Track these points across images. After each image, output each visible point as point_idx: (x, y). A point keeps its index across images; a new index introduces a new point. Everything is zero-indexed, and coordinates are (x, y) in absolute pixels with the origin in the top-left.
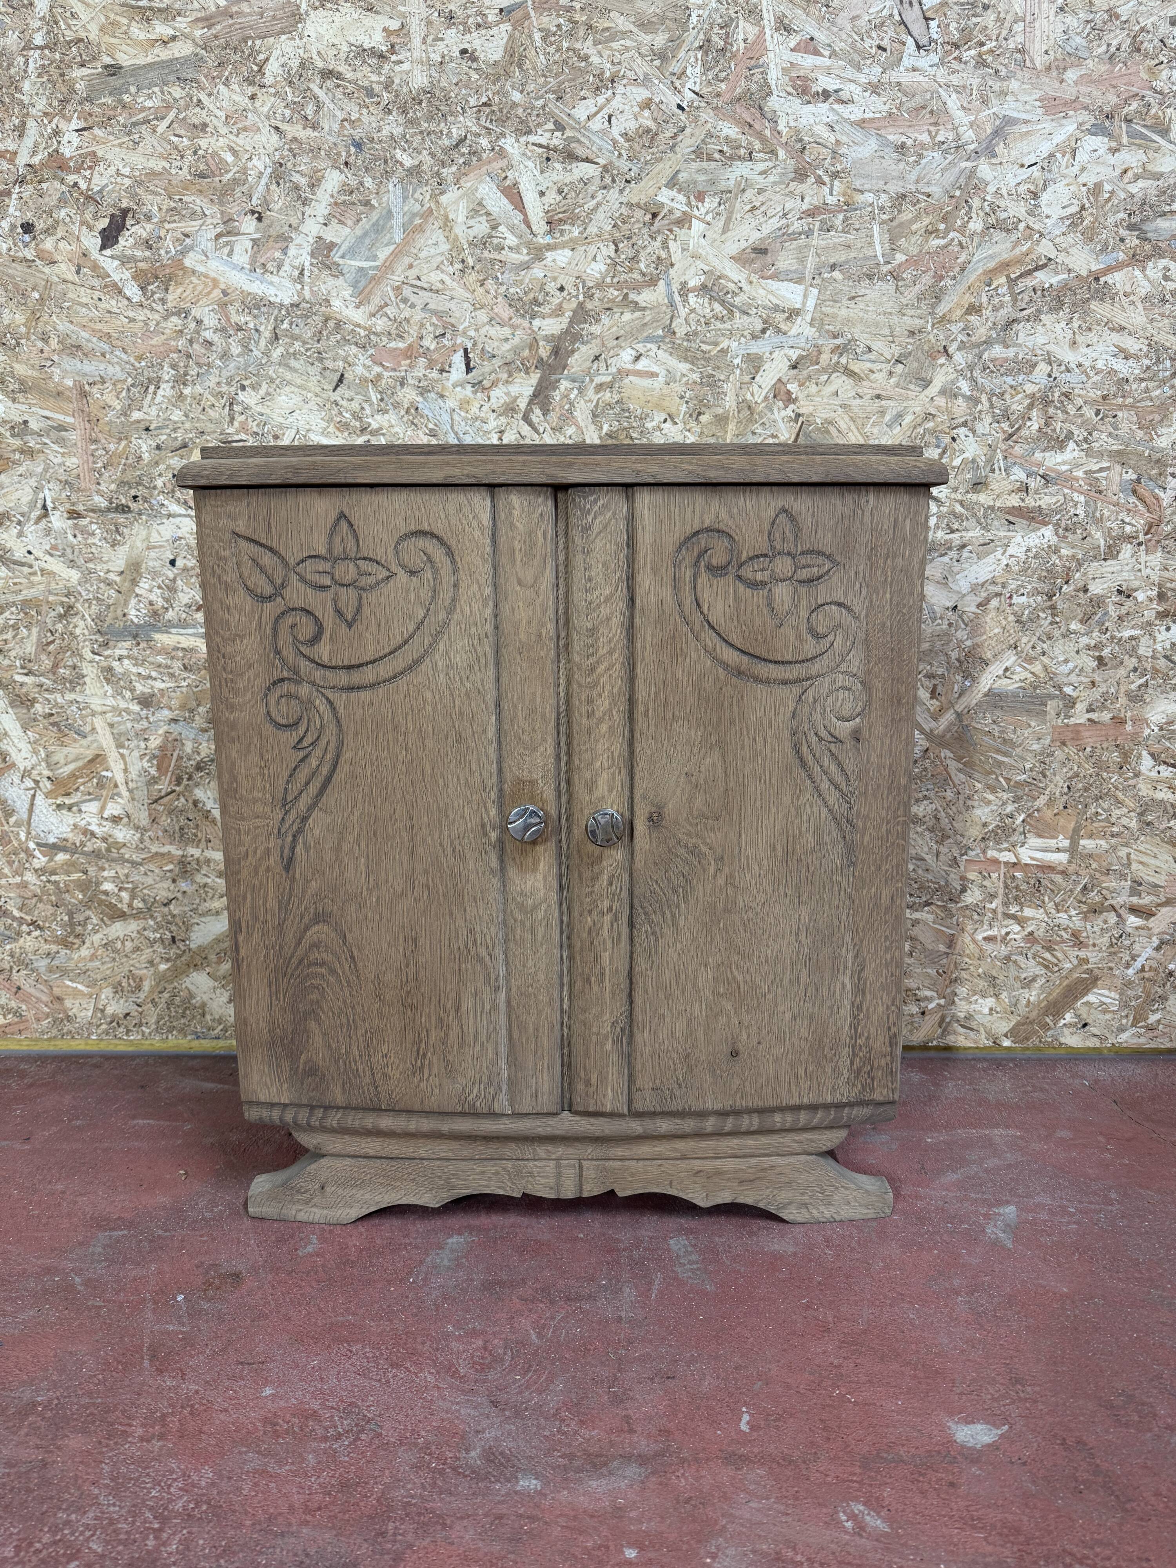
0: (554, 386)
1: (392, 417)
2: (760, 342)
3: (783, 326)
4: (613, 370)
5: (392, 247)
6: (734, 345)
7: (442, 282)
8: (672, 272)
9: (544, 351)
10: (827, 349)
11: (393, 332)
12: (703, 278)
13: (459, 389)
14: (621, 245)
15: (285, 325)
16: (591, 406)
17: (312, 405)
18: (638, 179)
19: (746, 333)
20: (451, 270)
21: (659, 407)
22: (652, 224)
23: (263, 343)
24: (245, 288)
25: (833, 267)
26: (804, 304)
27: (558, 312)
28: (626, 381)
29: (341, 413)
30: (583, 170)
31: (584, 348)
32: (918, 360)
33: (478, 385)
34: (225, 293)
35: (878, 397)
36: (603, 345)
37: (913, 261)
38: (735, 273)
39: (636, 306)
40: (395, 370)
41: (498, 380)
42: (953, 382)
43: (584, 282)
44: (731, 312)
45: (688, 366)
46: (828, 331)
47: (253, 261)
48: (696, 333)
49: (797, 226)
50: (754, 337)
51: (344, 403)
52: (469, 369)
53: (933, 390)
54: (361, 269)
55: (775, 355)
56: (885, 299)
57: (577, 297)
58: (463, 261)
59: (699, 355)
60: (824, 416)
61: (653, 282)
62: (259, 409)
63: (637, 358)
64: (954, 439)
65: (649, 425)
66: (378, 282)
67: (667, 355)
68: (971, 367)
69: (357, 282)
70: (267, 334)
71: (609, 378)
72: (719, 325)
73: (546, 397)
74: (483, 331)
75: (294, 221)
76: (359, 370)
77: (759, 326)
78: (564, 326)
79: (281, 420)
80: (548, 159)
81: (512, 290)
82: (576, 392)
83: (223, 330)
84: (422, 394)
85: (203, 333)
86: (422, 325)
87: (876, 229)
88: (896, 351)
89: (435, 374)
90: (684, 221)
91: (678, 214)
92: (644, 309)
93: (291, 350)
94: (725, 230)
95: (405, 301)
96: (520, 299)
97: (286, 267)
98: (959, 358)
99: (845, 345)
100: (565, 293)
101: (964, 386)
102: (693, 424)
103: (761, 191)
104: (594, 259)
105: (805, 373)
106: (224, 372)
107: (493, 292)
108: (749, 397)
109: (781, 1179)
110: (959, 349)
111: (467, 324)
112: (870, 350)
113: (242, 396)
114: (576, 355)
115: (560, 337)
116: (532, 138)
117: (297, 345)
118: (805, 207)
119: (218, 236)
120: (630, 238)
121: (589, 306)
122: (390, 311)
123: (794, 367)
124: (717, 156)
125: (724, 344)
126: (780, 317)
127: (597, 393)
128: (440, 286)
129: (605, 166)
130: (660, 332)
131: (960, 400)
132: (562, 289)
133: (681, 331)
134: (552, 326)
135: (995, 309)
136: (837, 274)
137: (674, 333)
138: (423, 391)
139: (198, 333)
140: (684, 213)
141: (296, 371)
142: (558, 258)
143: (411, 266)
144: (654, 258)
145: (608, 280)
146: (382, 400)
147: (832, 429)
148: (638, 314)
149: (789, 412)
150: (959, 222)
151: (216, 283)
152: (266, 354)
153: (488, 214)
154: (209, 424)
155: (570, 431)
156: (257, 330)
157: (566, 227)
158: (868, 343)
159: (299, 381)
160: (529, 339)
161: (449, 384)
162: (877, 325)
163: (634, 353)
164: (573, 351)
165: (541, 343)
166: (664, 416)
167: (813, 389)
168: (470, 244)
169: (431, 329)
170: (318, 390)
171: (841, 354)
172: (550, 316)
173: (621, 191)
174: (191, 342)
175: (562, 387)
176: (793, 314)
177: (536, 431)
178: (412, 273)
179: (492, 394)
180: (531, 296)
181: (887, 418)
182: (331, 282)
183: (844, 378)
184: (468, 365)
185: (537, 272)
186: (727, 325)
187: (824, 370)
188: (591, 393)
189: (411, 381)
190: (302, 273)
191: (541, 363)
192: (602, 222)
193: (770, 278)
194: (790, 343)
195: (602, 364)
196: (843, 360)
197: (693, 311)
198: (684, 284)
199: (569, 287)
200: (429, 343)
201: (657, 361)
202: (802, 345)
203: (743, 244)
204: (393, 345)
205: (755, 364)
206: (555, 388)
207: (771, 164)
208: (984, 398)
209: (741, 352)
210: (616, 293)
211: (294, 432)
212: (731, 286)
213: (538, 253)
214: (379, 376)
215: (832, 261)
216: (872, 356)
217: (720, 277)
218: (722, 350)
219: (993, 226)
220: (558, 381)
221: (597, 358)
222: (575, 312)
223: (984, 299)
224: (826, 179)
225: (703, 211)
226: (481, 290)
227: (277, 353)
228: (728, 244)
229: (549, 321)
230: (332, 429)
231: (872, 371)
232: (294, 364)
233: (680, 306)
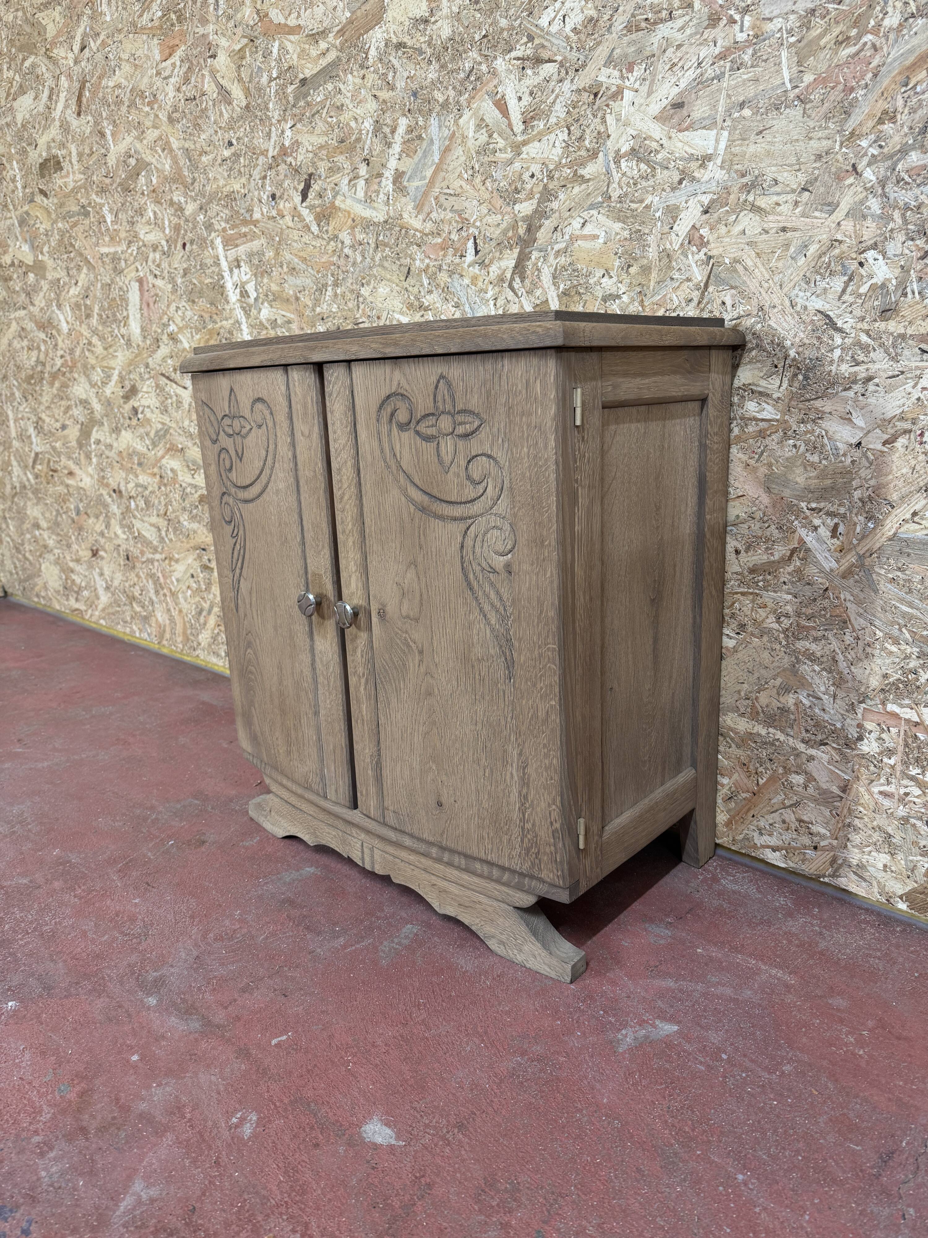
0: (528, 257)
1: (435, 296)
2: (678, 193)
3: (696, 174)
4: (567, 237)
5: (434, 167)
6: (656, 200)
7: (461, 187)
8: (609, 143)
9: (521, 231)
10: (735, 189)
11: (435, 231)
12: (632, 142)
13: (471, 268)
14: (572, 128)
15: (381, 238)
16: (552, 270)
17: (395, 293)
18: (584, 66)
19: (666, 187)
20: (466, 176)
21: (599, 264)
22: (594, 104)
23: (371, 252)
24: (362, 215)
25: (742, 105)
26: (716, 149)
27: (530, 195)
28: (576, 245)
29: (409, 297)
30: (549, 69)
31: (547, 223)
32: (824, 184)
33: (482, 264)
34: (354, 221)
35: (784, 229)
36: (560, 217)
37: (822, 80)
38: (656, 131)
39: (583, 180)
40: (436, 260)
41: (494, 258)
42: (862, 202)
43: (547, 166)
44: (654, 169)
45: (620, 225)
46: (736, 171)
47: (366, 195)
48: (626, 195)
49: (710, 73)
50: (673, 189)
51: (410, 289)
52: (477, 252)
53: (839, 214)
54: (418, 188)
55: (690, 203)
56: (792, 126)
57: (542, 180)
58: (473, 168)
59: (629, 214)
60: (732, 256)
61: (594, 155)
62: (370, 299)
63: (584, 225)
64: (861, 264)
65: (591, 281)
66: (427, 196)
67: (605, 218)
68: (883, 183)
69: (416, 198)
70: (373, 245)
71: (565, 245)
72: (644, 184)
73: (523, 267)
74: (484, 221)
75: (384, 161)
76: (418, 263)
77: (676, 178)
78: (535, 206)
79: (381, 305)
80: (523, 68)
81: (502, 184)
82: (542, 260)
83: (353, 246)
84: (450, 276)
85: (344, 250)
86: (450, 223)
87: (784, 54)
88: (802, 178)
89: (457, 260)
90: (618, 94)
91: (614, 89)
92: (588, 180)
93: (384, 255)
94: (650, 93)
95: (441, 206)
96: (507, 190)
97: (381, 195)
98: (869, 175)
99: (753, 182)
100: (535, 179)
101: (874, 205)
102: (624, 276)
103: (679, 46)
104: (554, 146)
105: (716, 216)
106: (354, 275)
107: (490, 188)
108: (668, 246)
109: (486, 914)
110: (869, 165)
111: (475, 217)
112: (776, 182)
113: (362, 291)
114: (542, 230)
115: (531, 217)
116: (513, 54)
117: (387, 250)
118: (717, 51)
119: (350, 181)
120: (578, 120)
121: (551, 186)
122: (434, 215)
123: (706, 212)
124: (643, 25)
125: (648, 200)
126: (694, 165)
127: (556, 258)
128: (460, 191)
129: (561, 62)
130: (600, 199)
131: (869, 222)
132: (533, 176)
133: (615, 194)
134: (525, 208)
135: (913, 111)
136: (747, 112)
137: (610, 197)
138: (451, 273)
139: (342, 250)
140: (618, 86)
141: (387, 269)
142: (531, 150)
143: (444, 179)
144: (595, 134)
145: (564, 161)
146: (430, 284)
147: (739, 268)
148: (584, 186)
149: (701, 255)
150: (872, 23)
151: (349, 213)
152: (373, 259)
153: (487, 126)
154: (348, 313)
155: (538, 292)
156: (368, 243)
157: (536, 123)
158: (775, 175)
159: (388, 277)
160: (512, 222)
161: (466, 266)
162: (784, 155)
163: (582, 221)
164: (540, 226)
165: (520, 224)
166: (603, 271)
167: (723, 230)
168: (477, 153)
169: (455, 225)
170: (398, 281)
171: (749, 192)
172: (525, 200)
173: (572, 80)
174: (339, 257)
175: (533, 257)
176: (705, 160)
177: (516, 294)
178: (445, 184)
179: (490, 269)
180: (513, 186)
181: (792, 249)
182: (404, 200)
183: (751, 215)
184: (476, 249)
185: (517, 165)
186: (651, 183)
187: (733, 210)
188: (552, 259)
189: (445, 267)
190: (388, 198)
191: (519, 240)
192: (559, 111)
193: (687, 129)
194: (703, 189)
195: (559, 234)
196: (751, 198)
197: (624, 174)
198: (618, 152)
199: (537, 173)
200: (454, 236)
201: (599, 225)
202: (714, 189)
203: (665, 102)
204: (435, 241)
205: (673, 213)
206: (529, 259)
207: (687, 18)
208: (897, 215)
209: (661, 206)
210: (569, 171)
211: (387, 314)
212: (654, 145)
213: (517, 149)
214: (428, 266)
215: (741, 99)
216: (777, 189)
217: (645, 139)
218: (646, 206)
219: (913, 16)
220: (530, 253)
221: (556, 229)
222: (541, 193)
223: (900, 102)
224: (737, 17)
225: (632, 79)
226: (483, 188)
227: (377, 258)
228: (652, 106)
229: (525, 204)
230: (405, 309)
231: (778, 204)
232: (386, 264)
233: (614, 173)
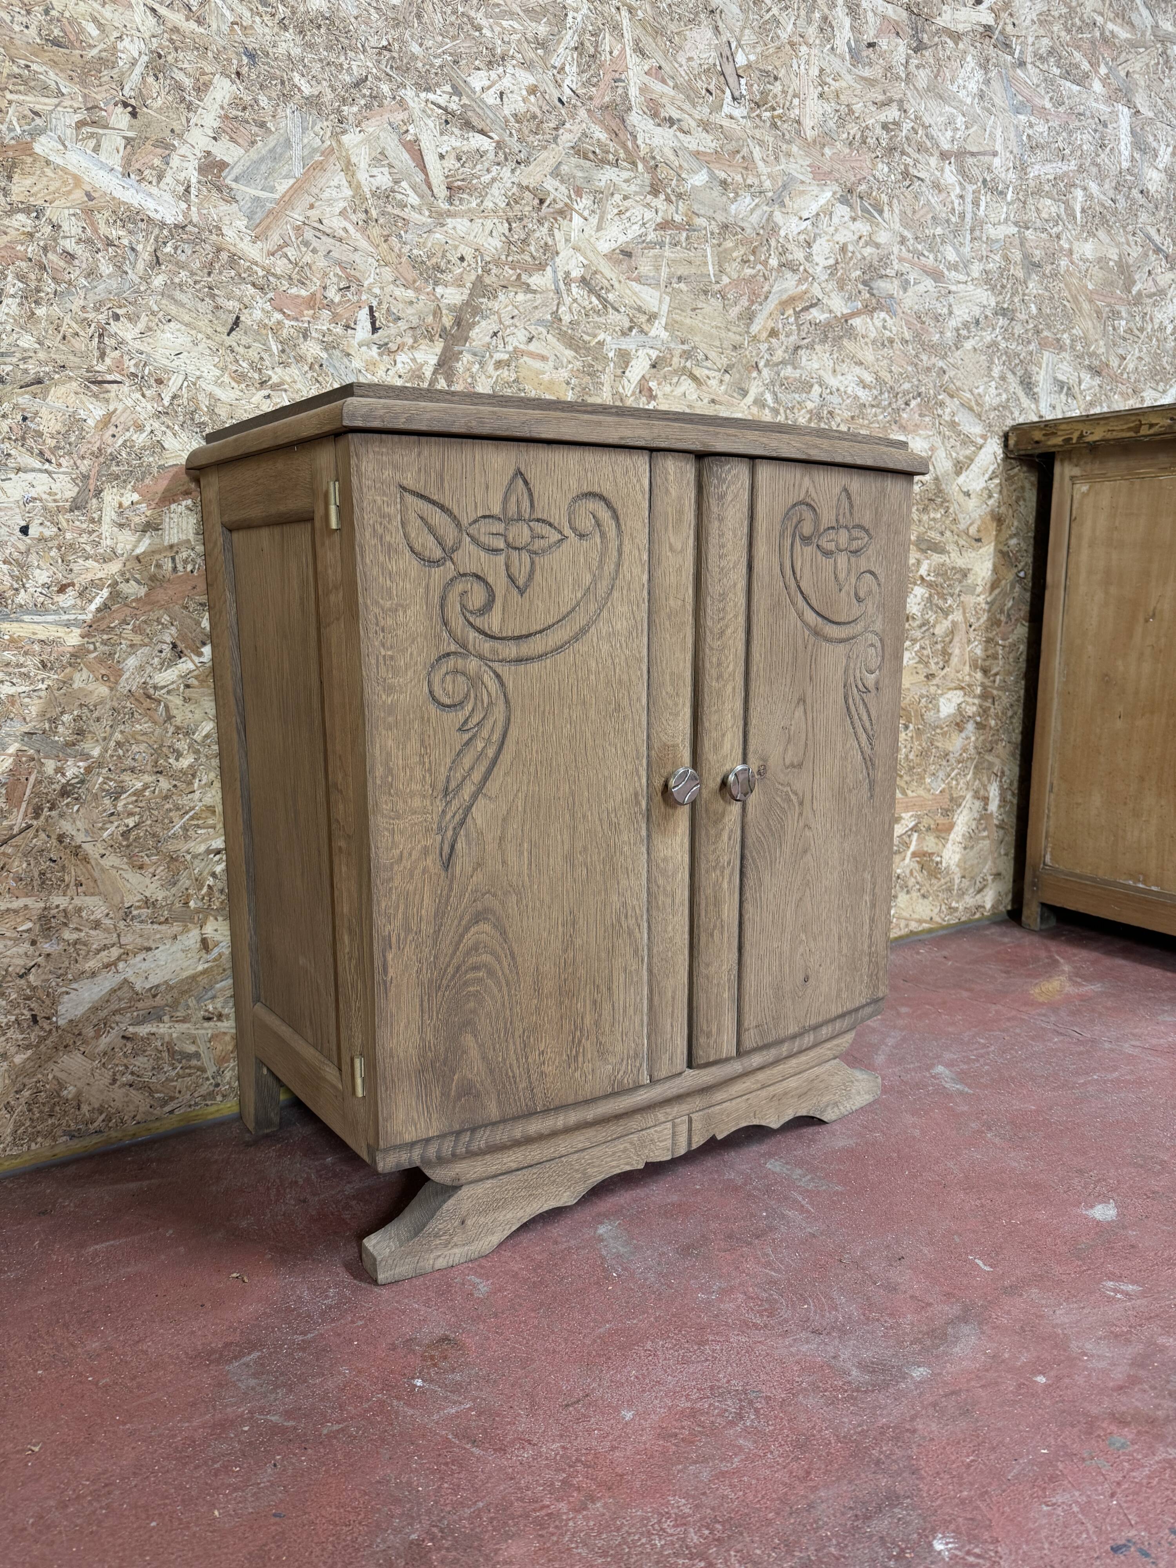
0: (457, 356)
1: (294, 371)
2: (628, 339)
3: (646, 328)
4: (510, 348)
5: (292, 181)
6: (609, 339)
7: (345, 230)
8: (557, 259)
9: (447, 321)
10: (677, 353)
11: (295, 276)
12: (582, 270)
13: (364, 348)
14: (514, 225)
15: (168, 249)
16: (492, 381)
17: (203, 348)
18: (527, 162)
19: (617, 329)
20: (354, 218)
21: (549, 389)
22: (539, 210)
23: (141, 266)
24: (116, 194)
25: (680, 279)
26: (659, 308)
27: (459, 283)
28: (521, 361)
29: (237, 361)
30: (477, 141)
31: (483, 323)
32: (739, 372)
33: (383, 347)
34: (90, 196)
35: (713, 401)
36: (501, 322)
37: (734, 284)
38: (608, 271)
39: (528, 289)
40: (297, 320)
41: (404, 344)
42: (762, 394)
43: (482, 256)
44: (605, 307)
45: (573, 353)
46: (677, 337)
47: (127, 163)
48: (578, 323)
49: (651, 236)
50: (624, 334)
51: (241, 350)
52: (375, 330)
53: (750, 399)
54: (257, 199)
55: (640, 353)
56: (716, 314)
57: (476, 269)
58: (366, 212)
59: (581, 343)
61: (541, 267)
62: (137, 345)
63: (530, 339)
66: (277, 218)
67: (555, 340)
68: (773, 383)
69: (253, 213)
70: (146, 256)
71: (506, 357)
72: (597, 319)
73: (450, 368)
74: (388, 290)
75: (178, 128)
76: (258, 314)
77: (627, 324)
78: (465, 297)
79: (166, 362)
80: (447, 122)
81: (415, 252)
82: (477, 366)
83: (89, 241)
84: (326, 349)
85: (62, 242)
86: (325, 275)
87: (709, 250)
88: (725, 361)
89: (339, 330)
90: (563, 213)
91: (560, 205)
92: (534, 292)
93: (177, 280)
94: (599, 228)
95: (307, 244)
96: (423, 262)
97: (168, 179)
98: (766, 372)
99: (690, 351)
100: (465, 264)
101: (769, 397)
103: (626, 198)
104: (491, 234)
105: (662, 372)
106: (90, 295)
107: (396, 249)
108: (621, 390)
109: (822, 1085)
110: (765, 366)
111: (371, 280)
112: (707, 358)
113: (114, 327)
114: (477, 329)
115: (461, 309)
116: (431, 96)
117: (183, 274)
118: (659, 220)
119: (81, 124)
120: (521, 219)
121: (487, 280)
122: (291, 252)
123: (654, 366)
124: (591, 156)
125: (601, 337)
126: (643, 319)
127: (496, 369)
128: (342, 234)
129: (498, 142)
131: (767, 411)
132: (462, 259)
133: (566, 318)
134: (453, 296)
135: (787, 336)
136: (682, 286)
137: (560, 320)
138: (328, 347)
139: (55, 240)
140: (566, 205)
141: (183, 305)
142: (459, 227)
143: (312, 207)
144: (542, 243)
145: (503, 257)
146: (283, 351)
148: (530, 296)
149: (651, 406)
150: (763, 258)
151: (77, 180)
152: (146, 279)
153: (391, 166)
154: (71, 357)
156: (133, 249)
157: (465, 196)
158: (705, 351)
159: (187, 318)
160: (433, 306)
161: (355, 343)
162: (711, 336)
163: (527, 334)
164: (474, 324)
165: (444, 312)
167: (668, 387)
168: (373, 195)
169: (335, 280)
170: (209, 331)
171: (687, 359)
172: (452, 285)
173: (513, 171)
174: (45, 249)
175: (464, 360)
176: (652, 317)
178: (314, 214)
179: (399, 359)
180: (434, 260)
182: (224, 207)
183: (690, 381)
184: (373, 324)
185: (438, 236)
186: (602, 320)
187: (675, 372)
188: (490, 368)
189: (314, 334)
190: (187, 190)
191: (444, 333)
192: (496, 198)
193: (634, 280)
194: (651, 344)
195: (500, 341)
196: (688, 364)
197: (575, 300)
198: (567, 274)
199: (468, 258)
200: (332, 294)
201: (547, 344)
202: (659, 347)
203: (614, 245)
204: (294, 291)
205: (625, 359)
206: (458, 360)
207: (633, 175)
208: (782, 411)
209: (614, 347)
210: (511, 272)
211: (182, 377)
212: (605, 282)
213: (440, 218)
214: (280, 324)
215: (679, 273)
216: (708, 364)
217: (596, 273)
218: (599, 343)
219: (784, 265)
220: (461, 353)
221: (495, 334)
222: (474, 284)
223: (780, 326)
224: (673, 198)
225: (581, 206)
226: (385, 246)
227: (158, 281)
228: (602, 241)
229: (450, 290)
230: (226, 379)
231: (708, 378)
232: (178, 295)
233: (565, 296)
